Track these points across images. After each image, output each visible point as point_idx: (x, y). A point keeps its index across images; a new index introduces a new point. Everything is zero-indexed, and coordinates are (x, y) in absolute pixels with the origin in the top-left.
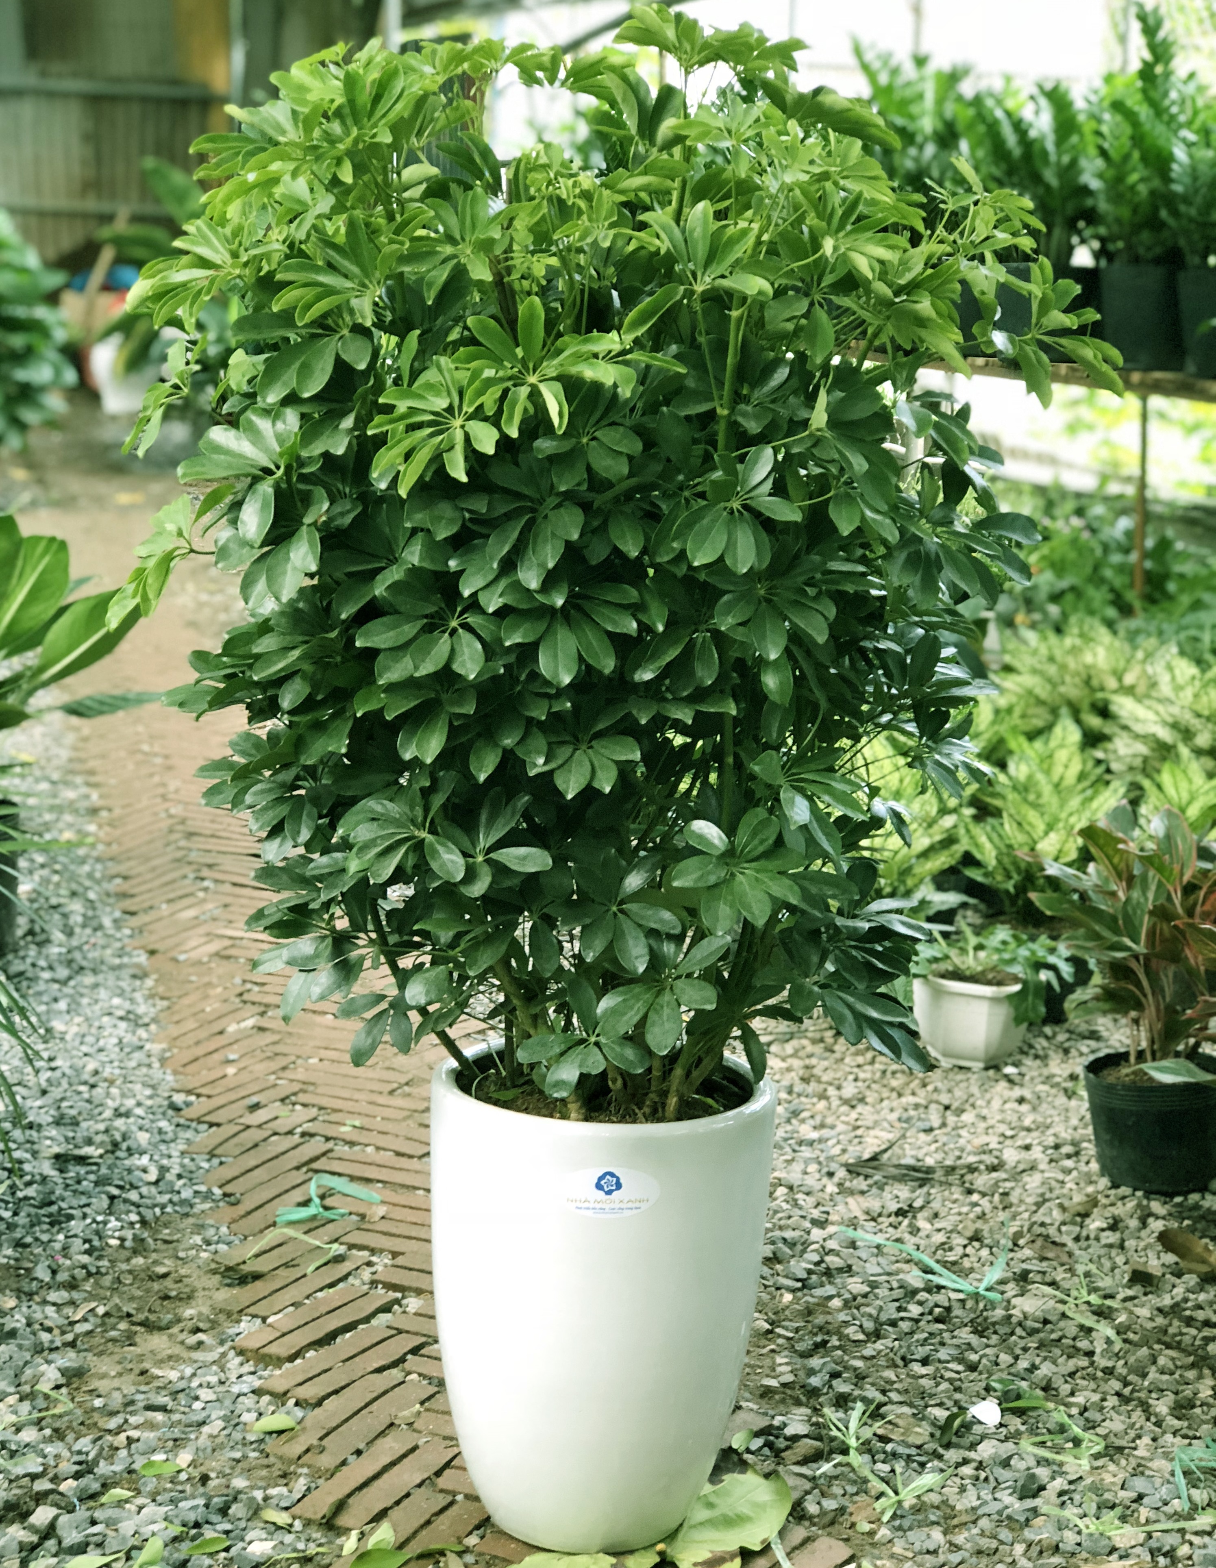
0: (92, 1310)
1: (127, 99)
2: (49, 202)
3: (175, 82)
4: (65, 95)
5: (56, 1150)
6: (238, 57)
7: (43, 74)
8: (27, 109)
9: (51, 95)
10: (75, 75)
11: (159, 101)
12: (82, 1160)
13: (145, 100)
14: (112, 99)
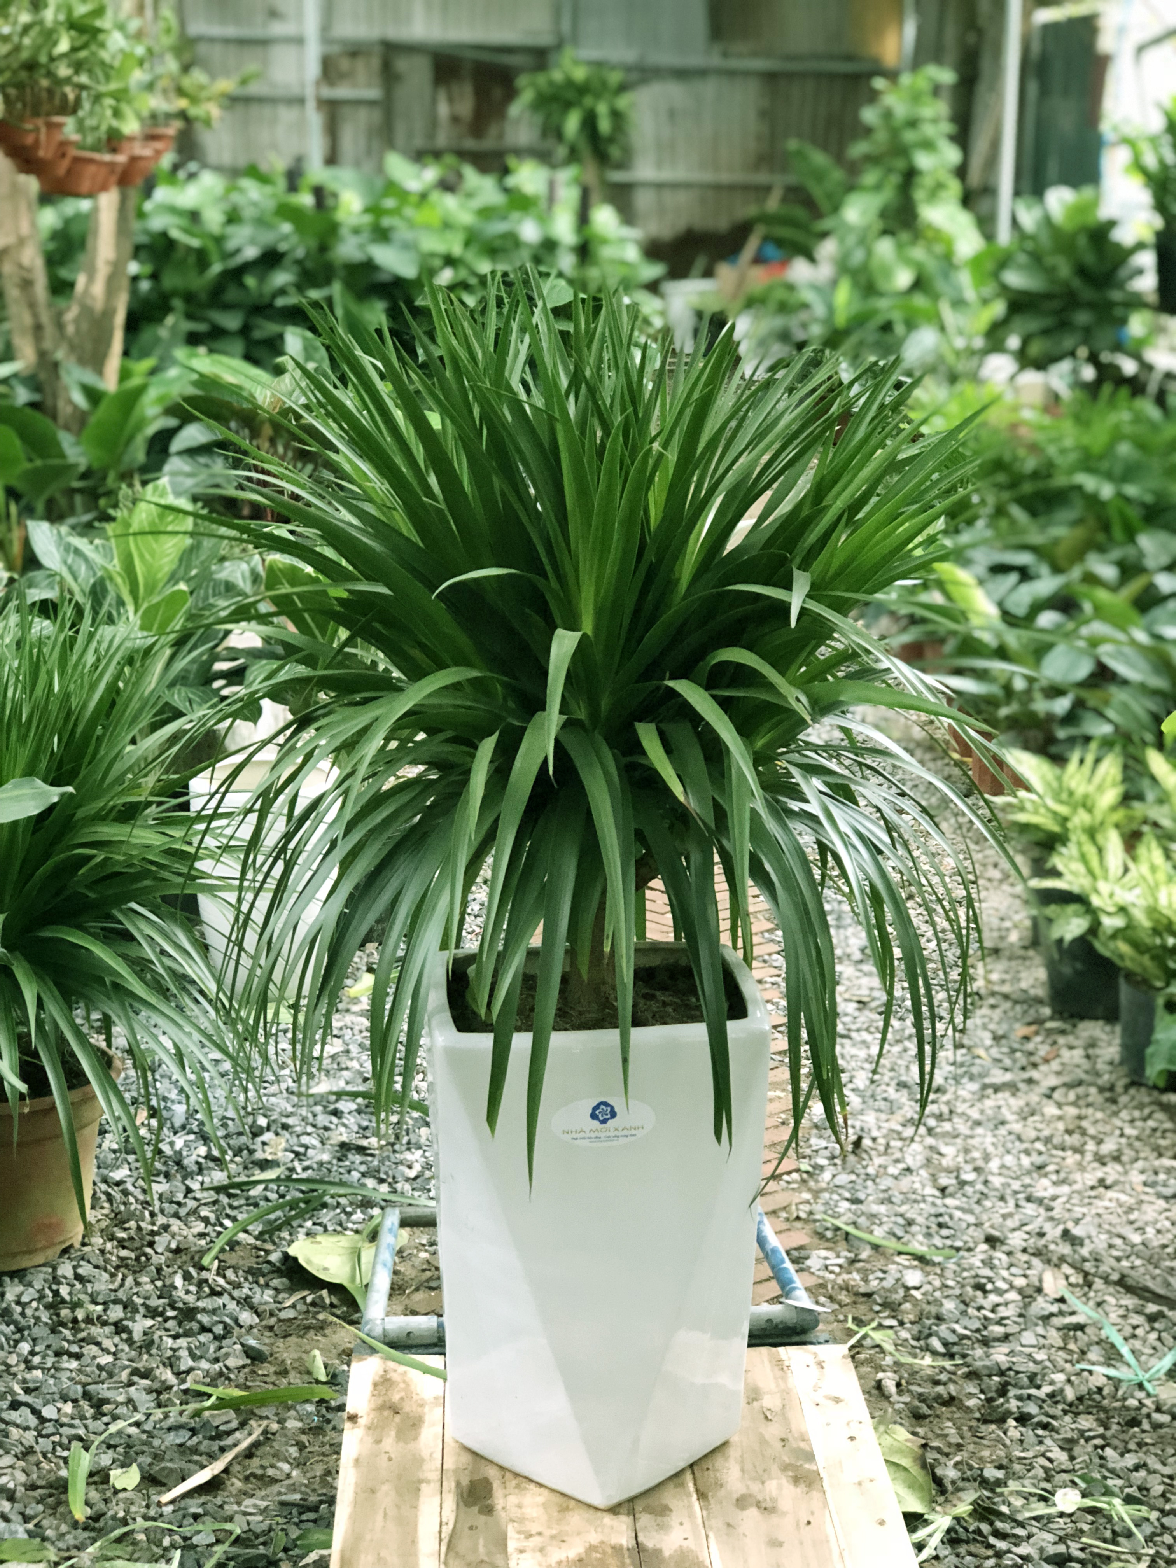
0: (304, 1298)
1: (803, 75)
2: (725, 177)
3: (849, 58)
4: (746, 74)
5: (345, 1138)
6: (910, 30)
7: (725, 55)
8: (709, 88)
9: (731, 74)
10: (755, 54)
11: (832, 77)
12: (361, 1150)
13: (817, 75)
14: (790, 76)
